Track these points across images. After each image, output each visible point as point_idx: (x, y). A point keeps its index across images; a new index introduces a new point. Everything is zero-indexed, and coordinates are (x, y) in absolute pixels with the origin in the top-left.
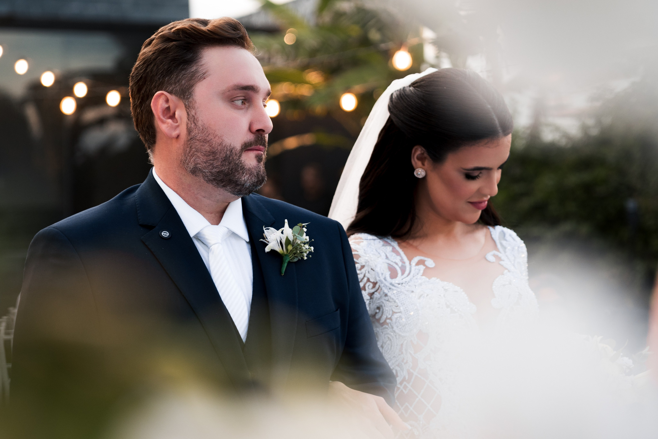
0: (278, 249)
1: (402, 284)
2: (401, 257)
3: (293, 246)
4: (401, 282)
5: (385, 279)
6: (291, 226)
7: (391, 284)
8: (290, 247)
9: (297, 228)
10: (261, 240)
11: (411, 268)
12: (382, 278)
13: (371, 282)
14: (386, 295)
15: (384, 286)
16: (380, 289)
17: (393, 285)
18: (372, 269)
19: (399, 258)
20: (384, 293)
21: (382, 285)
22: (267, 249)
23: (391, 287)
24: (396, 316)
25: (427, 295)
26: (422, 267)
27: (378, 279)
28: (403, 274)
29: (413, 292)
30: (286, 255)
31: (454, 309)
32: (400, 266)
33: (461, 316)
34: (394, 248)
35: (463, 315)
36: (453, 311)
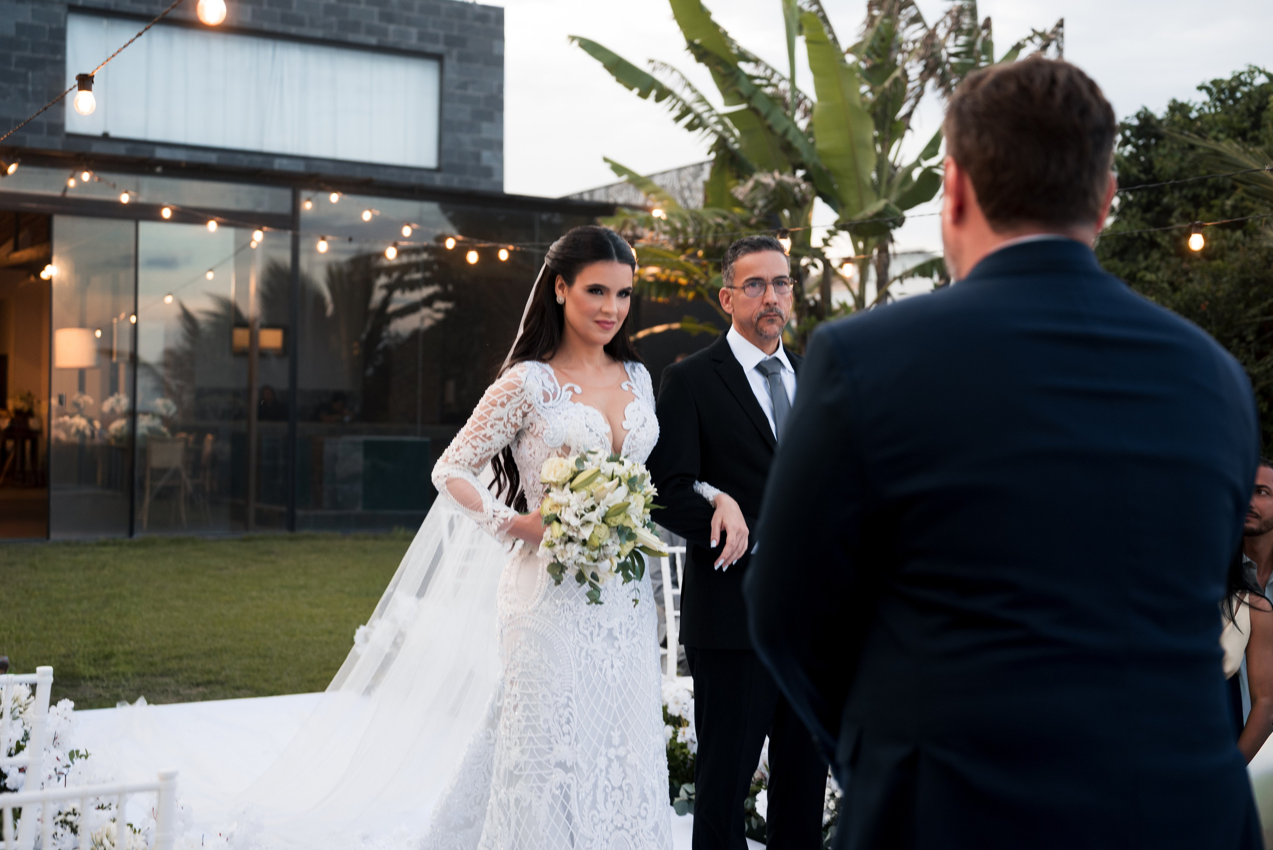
1: (553, 407)
2: (555, 385)
4: (552, 405)
5: (539, 403)
7: (544, 407)
11: (561, 394)
12: (537, 402)
13: (527, 403)
14: (539, 415)
18: (529, 393)
19: (552, 385)
20: (537, 413)
21: (537, 407)
23: (543, 409)
24: (546, 431)
25: (572, 417)
26: (570, 393)
27: (533, 402)
28: (554, 399)
29: (561, 413)
31: (592, 429)
32: (553, 392)
33: (597, 435)
34: (550, 376)
35: (599, 434)
36: (591, 430)
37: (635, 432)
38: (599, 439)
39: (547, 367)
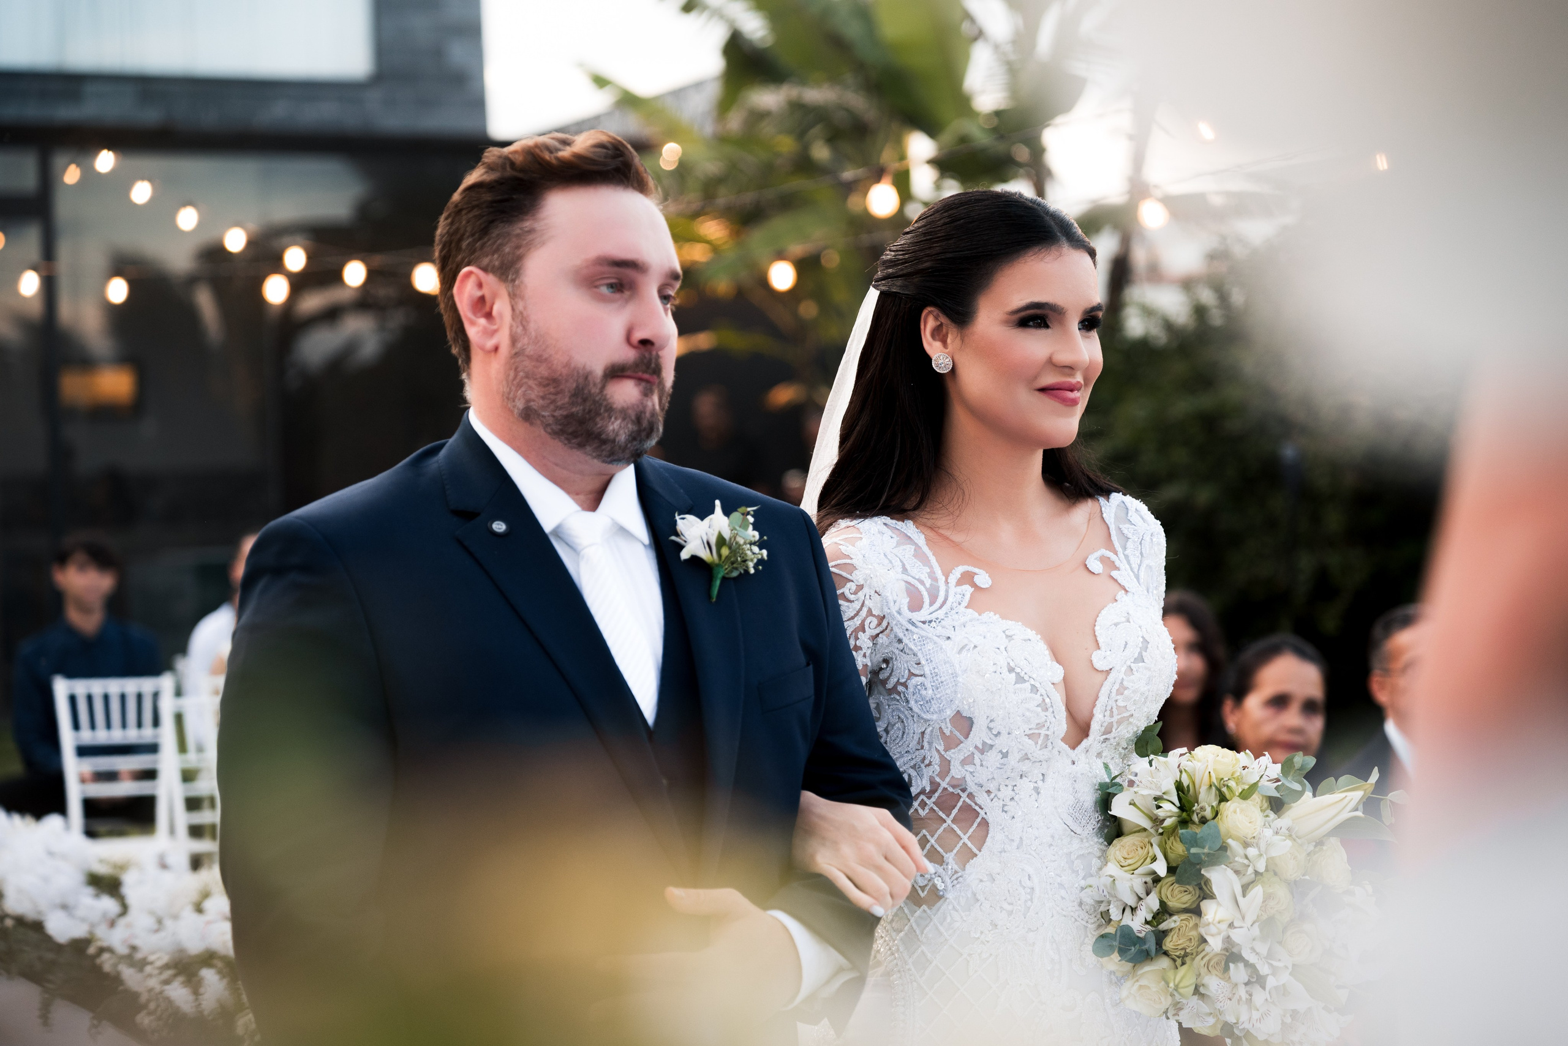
0: (704, 554)
1: (930, 622)
2: (932, 570)
3: (730, 548)
4: (928, 618)
5: (899, 613)
6: (727, 512)
7: (910, 621)
8: (725, 551)
9: (736, 516)
10: (673, 538)
11: (947, 591)
12: (894, 612)
13: (874, 616)
14: (900, 641)
15: (896, 625)
16: (889, 628)
17: (913, 624)
18: (876, 592)
19: (926, 570)
20: (896, 636)
21: (894, 623)
22: (685, 555)
23: (910, 627)
24: (915, 681)
25: (975, 647)
26: (967, 588)
27: (886, 610)
28: (932, 603)
29: (949, 638)
30: (718, 565)
31: (1022, 674)
32: (928, 585)
33: (1034, 689)
34: (918, 547)
35: (1038, 685)
36: (1020, 679)
37: (1122, 675)
38: (1038, 698)
39: (908, 527)
